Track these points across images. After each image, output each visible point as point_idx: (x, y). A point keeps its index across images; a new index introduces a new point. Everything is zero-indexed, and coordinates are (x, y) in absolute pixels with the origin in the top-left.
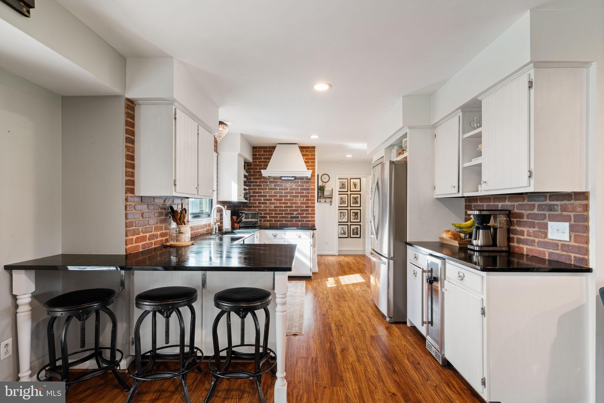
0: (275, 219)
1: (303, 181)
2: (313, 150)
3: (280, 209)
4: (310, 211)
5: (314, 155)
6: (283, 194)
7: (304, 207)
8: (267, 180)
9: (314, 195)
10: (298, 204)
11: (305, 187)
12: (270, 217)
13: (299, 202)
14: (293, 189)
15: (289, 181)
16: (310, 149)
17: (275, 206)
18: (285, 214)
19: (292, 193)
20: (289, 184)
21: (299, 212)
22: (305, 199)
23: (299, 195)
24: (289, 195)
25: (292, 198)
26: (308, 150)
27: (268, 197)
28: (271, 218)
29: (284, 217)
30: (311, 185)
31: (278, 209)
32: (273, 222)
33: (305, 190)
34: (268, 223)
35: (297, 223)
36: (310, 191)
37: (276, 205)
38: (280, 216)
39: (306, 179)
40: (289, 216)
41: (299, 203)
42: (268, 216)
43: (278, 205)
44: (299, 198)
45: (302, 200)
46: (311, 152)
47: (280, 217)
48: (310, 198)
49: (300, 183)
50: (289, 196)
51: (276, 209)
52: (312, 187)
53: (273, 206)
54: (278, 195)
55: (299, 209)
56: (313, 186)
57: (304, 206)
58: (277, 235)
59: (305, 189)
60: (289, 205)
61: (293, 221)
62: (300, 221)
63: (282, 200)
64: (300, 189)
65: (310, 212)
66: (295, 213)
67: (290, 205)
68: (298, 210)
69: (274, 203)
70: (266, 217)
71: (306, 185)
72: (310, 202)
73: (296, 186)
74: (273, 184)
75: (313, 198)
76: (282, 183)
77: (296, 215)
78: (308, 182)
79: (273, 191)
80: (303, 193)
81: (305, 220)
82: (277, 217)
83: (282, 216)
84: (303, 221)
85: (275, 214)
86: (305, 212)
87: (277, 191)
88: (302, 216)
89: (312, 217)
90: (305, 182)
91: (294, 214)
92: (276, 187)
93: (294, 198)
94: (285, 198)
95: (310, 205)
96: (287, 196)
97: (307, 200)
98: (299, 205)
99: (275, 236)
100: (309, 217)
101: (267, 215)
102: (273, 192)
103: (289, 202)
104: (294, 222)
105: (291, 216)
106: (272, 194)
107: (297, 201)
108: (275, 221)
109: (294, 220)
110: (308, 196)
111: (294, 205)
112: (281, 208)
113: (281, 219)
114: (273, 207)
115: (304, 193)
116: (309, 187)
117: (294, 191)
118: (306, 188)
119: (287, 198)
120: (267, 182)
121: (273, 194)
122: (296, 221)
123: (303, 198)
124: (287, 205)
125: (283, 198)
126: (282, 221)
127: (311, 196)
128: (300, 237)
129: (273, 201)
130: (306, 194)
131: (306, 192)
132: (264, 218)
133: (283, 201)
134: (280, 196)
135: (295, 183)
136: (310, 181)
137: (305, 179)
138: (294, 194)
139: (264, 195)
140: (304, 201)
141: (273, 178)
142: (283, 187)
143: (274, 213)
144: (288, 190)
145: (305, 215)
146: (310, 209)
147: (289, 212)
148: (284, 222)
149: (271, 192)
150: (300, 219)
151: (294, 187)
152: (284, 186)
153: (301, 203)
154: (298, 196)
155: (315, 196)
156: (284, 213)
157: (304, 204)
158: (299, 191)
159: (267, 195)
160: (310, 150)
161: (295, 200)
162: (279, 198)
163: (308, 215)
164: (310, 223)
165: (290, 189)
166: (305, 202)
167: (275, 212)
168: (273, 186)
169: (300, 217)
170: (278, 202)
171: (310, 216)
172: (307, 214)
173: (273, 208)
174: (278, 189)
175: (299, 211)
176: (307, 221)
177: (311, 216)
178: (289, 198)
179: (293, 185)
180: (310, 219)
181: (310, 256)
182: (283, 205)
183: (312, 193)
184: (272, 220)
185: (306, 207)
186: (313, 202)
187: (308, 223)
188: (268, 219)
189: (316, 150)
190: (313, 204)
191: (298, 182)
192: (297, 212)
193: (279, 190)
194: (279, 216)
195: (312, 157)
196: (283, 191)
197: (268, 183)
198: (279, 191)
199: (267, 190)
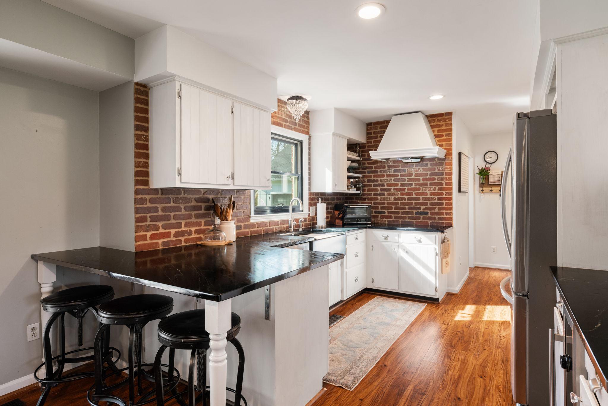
0: (395, 215)
1: (434, 163)
2: (448, 118)
3: (401, 201)
4: (445, 204)
5: (451, 124)
6: (406, 182)
7: (435, 200)
8: (384, 164)
9: (450, 181)
10: (427, 194)
11: (436, 171)
12: (389, 212)
13: (428, 192)
14: (420, 175)
15: (414, 164)
16: (444, 117)
17: (395, 198)
18: (409, 208)
19: (419, 180)
20: (415, 167)
21: (429, 206)
22: (437, 188)
23: (429, 182)
24: (414, 183)
25: (418, 187)
26: (441, 118)
27: (386, 186)
28: (390, 214)
29: (408, 213)
30: (446, 168)
31: (399, 202)
32: (393, 219)
33: (437, 176)
34: (387, 220)
35: (425, 221)
36: (444, 176)
37: (397, 197)
38: (403, 211)
39: (438, 160)
40: (414, 211)
41: (429, 194)
42: (386, 211)
43: (399, 196)
44: (429, 186)
45: (432, 189)
46: (446, 121)
47: (402, 213)
48: (444, 186)
49: (429, 166)
50: (414, 185)
51: (397, 201)
52: (448, 171)
53: (393, 197)
54: (399, 183)
55: (429, 202)
56: (450, 169)
57: (436, 197)
58: (388, 236)
59: (436, 174)
60: (414, 196)
61: (419, 218)
62: (430, 218)
63: (404, 190)
64: (430, 174)
65: (444, 206)
66: (423, 207)
67: (416, 196)
68: (427, 204)
69: (393, 194)
70: (384, 213)
71: (438, 169)
72: (444, 192)
73: (424, 170)
74: (393, 169)
75: (449, 186)
76: (404, 167)
77: (423, 209)
78: (441, 164)
79: (393, 178)
80: (434, 179)
81: (437, 217)
82: (398, 213)
83: (405, 211)
84: (435, 219)
85: (395, 209)
86: (437, 207)
87: (397, 178)
88: (433, 211)
89: (447, 214)
90: (436, 164)
91: (422, 209)
92: (397, 173)
93: (421, 187)
94: (408, 187)
95: (444, 196)
96: (411, 184)
97: (440, 189)
98: (429, 196)
99: (386, 238)
100: (444, 213)
101: (385, 209)
102: (392, 180)
103: (414, 192)
104: (421, 220)
105: (417, 211)
106: (391, 183)
107: (425, 190)
108: (395, 217)
109: (422, 217)
110: (442, 184)
111: (421, 197)
112: (404, 201)
113: (403, 215)
114: (393, 199)
115: (436, 180)
116: (443, 170)
117: (421, 178)
118: (439, 172)
119: (412, 187)
120: (384, 167)
121: (393, 182)
122: (424, 218)
123: (433, 187)
124: (412, 196)
125: (406, 188)
126: (405, 218)
127: (446, 184)
128: (420, 241)
129: (393, 191)
130: (439, 181)
131: (438, 178)
132: (381, 214)
133: (406, 191)
134: (402, 185)
135: (422, 166)
136: (444, 162)
137: (436, 159)
138: (421, 182)
139: (381, 184)
140: (435, 190)
141: (392, 162)
142: (406, 173)
143: (393, 207)
144: (413, 177)
145: (436, 210)
146: (444, 202)
147: (414, 206)
148: (407, 220)
149: (390, 179)
150: (429, 215)
151: (421, 171)
152: (406, 171)
153: (432, 194)
154: (426, 185)
155: (452, 183)
156: (407, 207)
157: (436, 195)
158: (429, 177)
159: (385, 184)
160: (444, 119)
161: (422, 190)
162: (400, 188)
163: (441, 211)
164: (445, 222)
165: (416, 175)
166: (437, 192)
167: (395, 206)
168: (392, 171)
169: (429, 214)
170: (399, 193)
171: (444, 211)
172: (439, 209)
173: (393, 201)
174: (399, 175)
175: (429, 204)
176: (439, 219)
177: (446, 212)
178: (413, 186)
179: (419, 169)
180: (445, 216)
181: (434, 269)
182: (406, 197)
183: (447, 179)
184: (392, 216)
185: (439, 199)
186: (449, 191)
187: (442, 221)
188: (387, 214)
189: (453, 117)
190: (450, 195)
191: (427, 165)
192: (425, 206)
193: (401, 176)
194: (400, 211)
195: (447, 128)
196: (406, 178)
197: (387, 168)
198: (401, 178)
199: (385, 178)
